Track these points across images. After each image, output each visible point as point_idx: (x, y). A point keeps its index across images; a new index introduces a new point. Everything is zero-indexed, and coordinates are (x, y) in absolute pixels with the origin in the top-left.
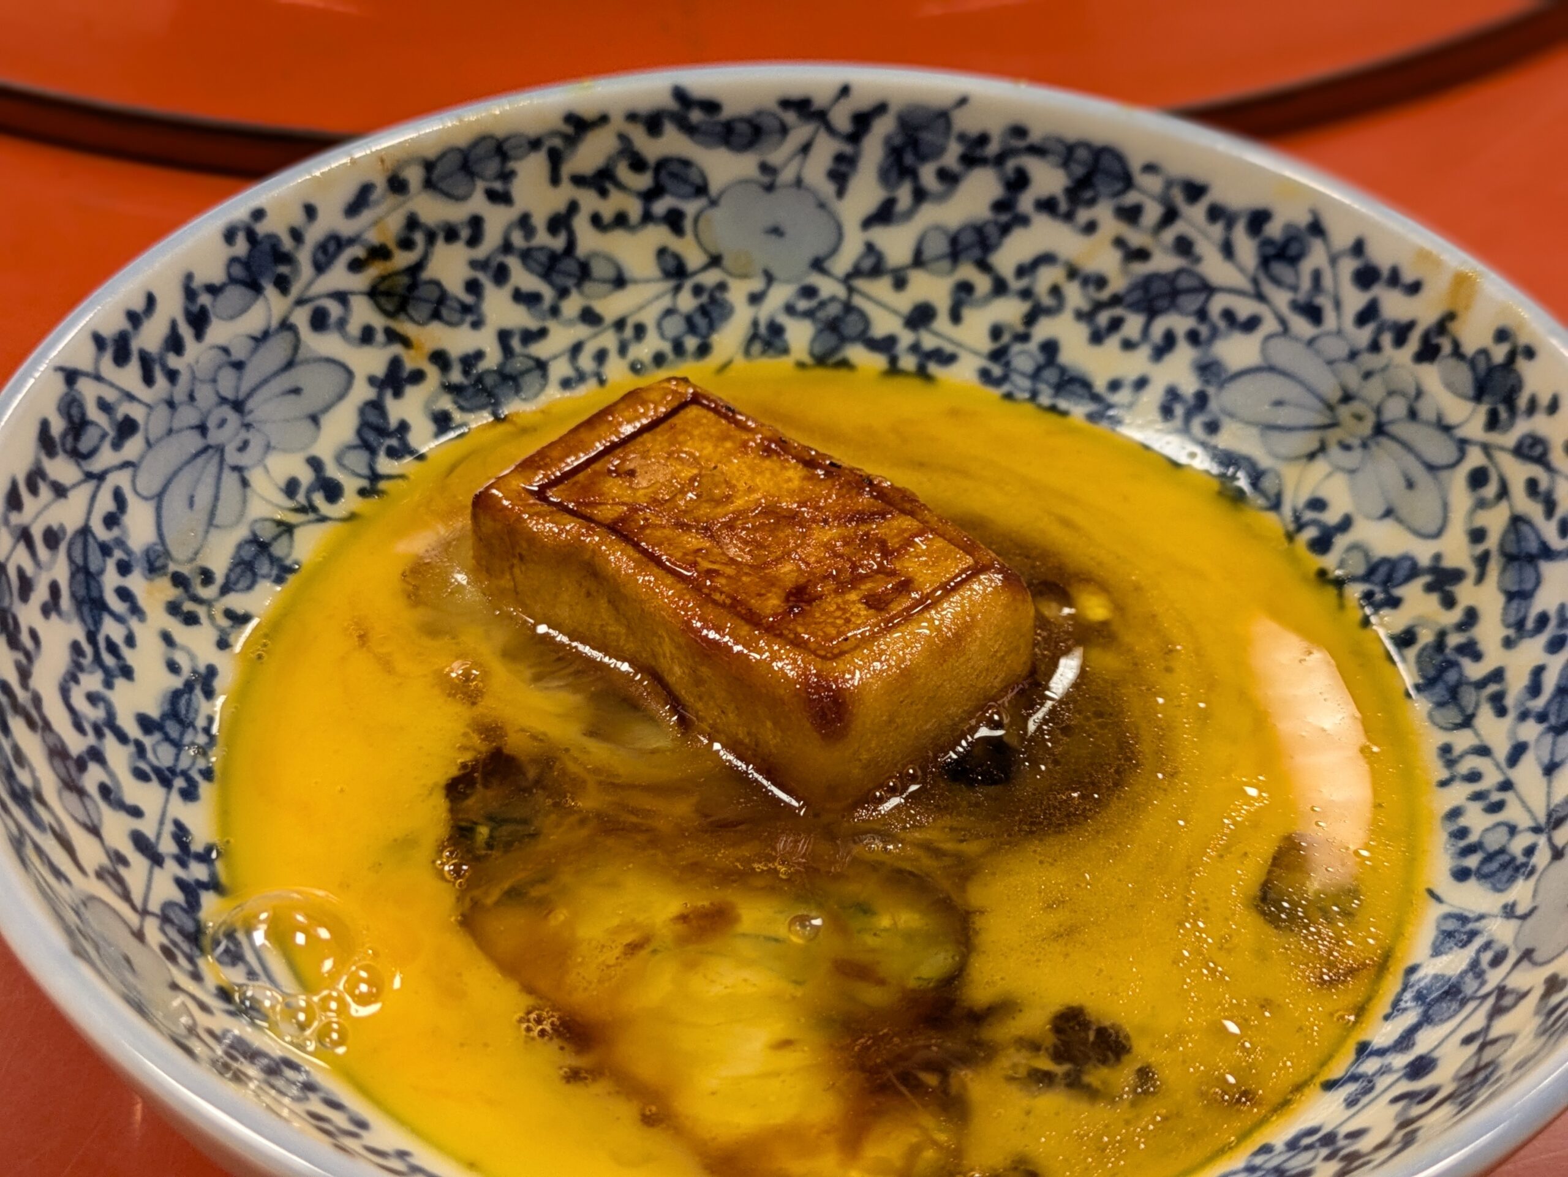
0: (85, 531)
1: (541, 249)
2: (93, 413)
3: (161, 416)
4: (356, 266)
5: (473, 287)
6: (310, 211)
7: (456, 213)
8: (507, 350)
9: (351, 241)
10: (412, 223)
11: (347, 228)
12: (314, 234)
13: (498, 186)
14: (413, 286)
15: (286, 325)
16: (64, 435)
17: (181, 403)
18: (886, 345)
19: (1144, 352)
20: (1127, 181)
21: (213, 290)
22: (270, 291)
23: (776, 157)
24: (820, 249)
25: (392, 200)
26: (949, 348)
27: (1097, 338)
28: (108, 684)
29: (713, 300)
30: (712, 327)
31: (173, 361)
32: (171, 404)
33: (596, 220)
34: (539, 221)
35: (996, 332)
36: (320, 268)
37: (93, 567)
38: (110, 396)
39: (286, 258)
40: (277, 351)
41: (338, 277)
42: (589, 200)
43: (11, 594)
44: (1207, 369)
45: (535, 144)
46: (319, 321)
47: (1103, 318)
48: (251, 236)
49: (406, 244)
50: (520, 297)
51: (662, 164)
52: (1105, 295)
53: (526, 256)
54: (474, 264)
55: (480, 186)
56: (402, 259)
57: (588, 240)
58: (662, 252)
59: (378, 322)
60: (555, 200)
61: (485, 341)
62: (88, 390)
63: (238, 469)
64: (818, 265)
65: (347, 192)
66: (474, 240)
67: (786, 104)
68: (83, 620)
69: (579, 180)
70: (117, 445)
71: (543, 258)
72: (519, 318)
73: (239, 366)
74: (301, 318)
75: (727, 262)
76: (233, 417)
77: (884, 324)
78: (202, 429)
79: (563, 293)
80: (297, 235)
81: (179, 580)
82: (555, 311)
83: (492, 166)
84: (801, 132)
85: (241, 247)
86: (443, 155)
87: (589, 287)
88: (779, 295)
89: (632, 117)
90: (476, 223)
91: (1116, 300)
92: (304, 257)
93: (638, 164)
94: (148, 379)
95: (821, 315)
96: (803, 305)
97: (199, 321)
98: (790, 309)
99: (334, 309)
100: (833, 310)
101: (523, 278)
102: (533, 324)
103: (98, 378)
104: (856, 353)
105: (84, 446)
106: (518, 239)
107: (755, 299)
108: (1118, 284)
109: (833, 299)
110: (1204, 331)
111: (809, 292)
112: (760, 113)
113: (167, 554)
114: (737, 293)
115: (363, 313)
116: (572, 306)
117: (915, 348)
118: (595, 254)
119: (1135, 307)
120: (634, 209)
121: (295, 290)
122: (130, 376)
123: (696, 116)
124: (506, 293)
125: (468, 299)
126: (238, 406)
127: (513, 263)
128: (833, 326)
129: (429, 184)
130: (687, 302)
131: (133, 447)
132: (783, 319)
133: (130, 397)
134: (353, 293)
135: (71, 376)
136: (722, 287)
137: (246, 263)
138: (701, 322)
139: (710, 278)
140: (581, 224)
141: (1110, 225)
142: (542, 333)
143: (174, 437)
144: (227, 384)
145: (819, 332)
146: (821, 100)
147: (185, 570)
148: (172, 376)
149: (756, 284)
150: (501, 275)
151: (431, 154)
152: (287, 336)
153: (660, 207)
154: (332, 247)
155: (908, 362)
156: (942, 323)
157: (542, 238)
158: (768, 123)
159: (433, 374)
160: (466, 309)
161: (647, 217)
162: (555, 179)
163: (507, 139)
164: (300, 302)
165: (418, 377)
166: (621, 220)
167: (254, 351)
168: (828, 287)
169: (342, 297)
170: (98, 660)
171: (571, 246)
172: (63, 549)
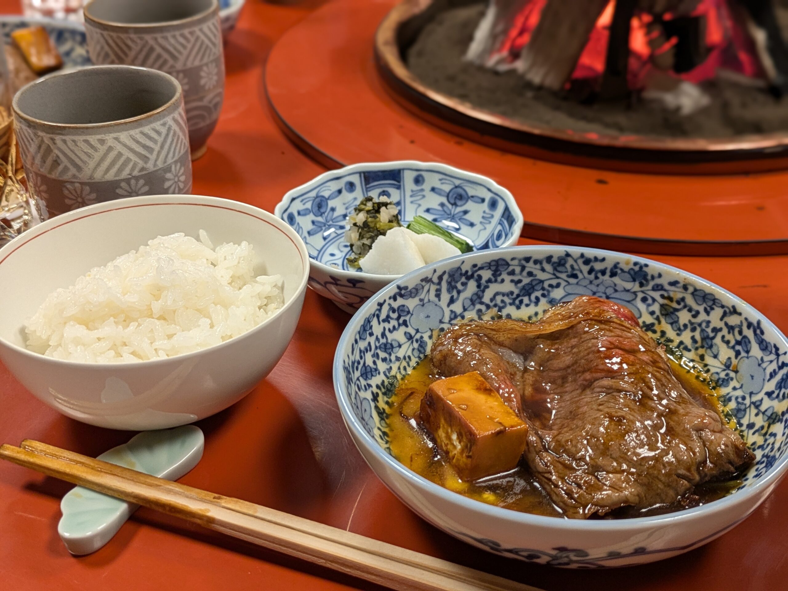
0: (541, 281)
1: (707, 332)
2: (568, 266)
3: (586, 282)
4: (662, 296)
5: (685, 326)
6: (660, 276)
7: (695, 307)
8: (678, 347)
9: (665, 290)
10: (683, 299)
11: (667, 287)
12: (658, 281)
13: (708, 309)
14: (672, 313)
15: (635, 293)
16: (555, 263)
17: (594, 284)
18: (740, 425)
21: (622, 270)
22: (637, 284)
23: (766, 359)
25: (681, 290)
28: (511, 304)
29: (727, 380)
30: (721, 385)
31: (599, 275)
32: (591, 282)
33: (723, 337)
34: (712, 326)
36: (654, 289)
37: (536, 288)
38: (576, 267)
39: (647, 281)
40: (629, 297)
41: (656, 295)
42: (725, 331)
43: (506, 270)
45: (723, 307)
46: (644, 300)
48: (641, 268)
49: (678, 303)
50: (693, 338)
51: (745, 337)
52: (769, 454)
53: (703, 331)
54: (690, 321)
55: (705, 305)
56: (675, 305)
57: (718, 340)
58: (729, 358)
59: (658, 313)
61: (677, 340)
62: (570, 261)
64: (751, 394)
65: (672, 280)
66: (694, 316)
67: (775, 346)
68: (521, 291)
69: (726, 324)
70: (569, 276)
71: (705, 334)
72: (688, 342)
73: (616, 291)
74: (640, 295)
75: (739, 374)
77: (745, 420)
79: (702, 347)
80: (653, 278)
82: (697, 349)
83: (710, 303)
84: (773, 357)
85: (637, 268)
86: (701, 290)
87: (709, 351)
88: (739, 393)
89: (746, 319)
90: (698, 313)
92: (652, 284)
93: (740, 333)
94: (589, 273)
95: (740, 405)
96: (740, 400)
97: (613, 274)
98: (737, 398)
99: (650, 301)
100: (743, 407)
101: (697, 335)
102: (690, 347)
103: (576, 261)
104: (734, 421)
105: (560, 269)
106: (704, 325)
107: (734, 389)
108: (772, 453)
109: (745, 405)
111: (744, 398)
112: (769, 343)
114: (733, 384)
115: (656, 308)
116: (701, 351)
118: (716, 345)
120: (733, 343)
121: (644, 289)
122: (585, 268)
123: (758, 332)
124: (691, 334)
125: (682, 328)
126: (608, 297)
127: (698, 330)
128: (738, 410)
129: (693, 294)
130: (723, 375)
131: (572, 280)
132: (733, 399)
133: (581, 272)
134: (657, 301)
135: (568, 255)
136: (732, 379)
137: (636, 273)
140: (720, 335)
142: (689, 350)
143: (585, 288)
144: (610, 291)
146: (781, 351)
148: (597, 278)
149: (738, 386)
150: (693, 330)
151: (698, 288)
152: (634, 296)
153: (738, 347)
154: (660, 287)
156: (752, 431)
157: (709, 330)
158: (769, 348)
159: (658, 335)
160: (679, 329)
161: (733, 347)
162: (721, 319)
163: (717, 299)
164: (643, 292)
165: (654, 332)
166: (728, 342)
167: (622, 291)
168: (747, 402)
169: (654, 300)
170: (514, 299)
171: (713, 338)
172: (531, 278)
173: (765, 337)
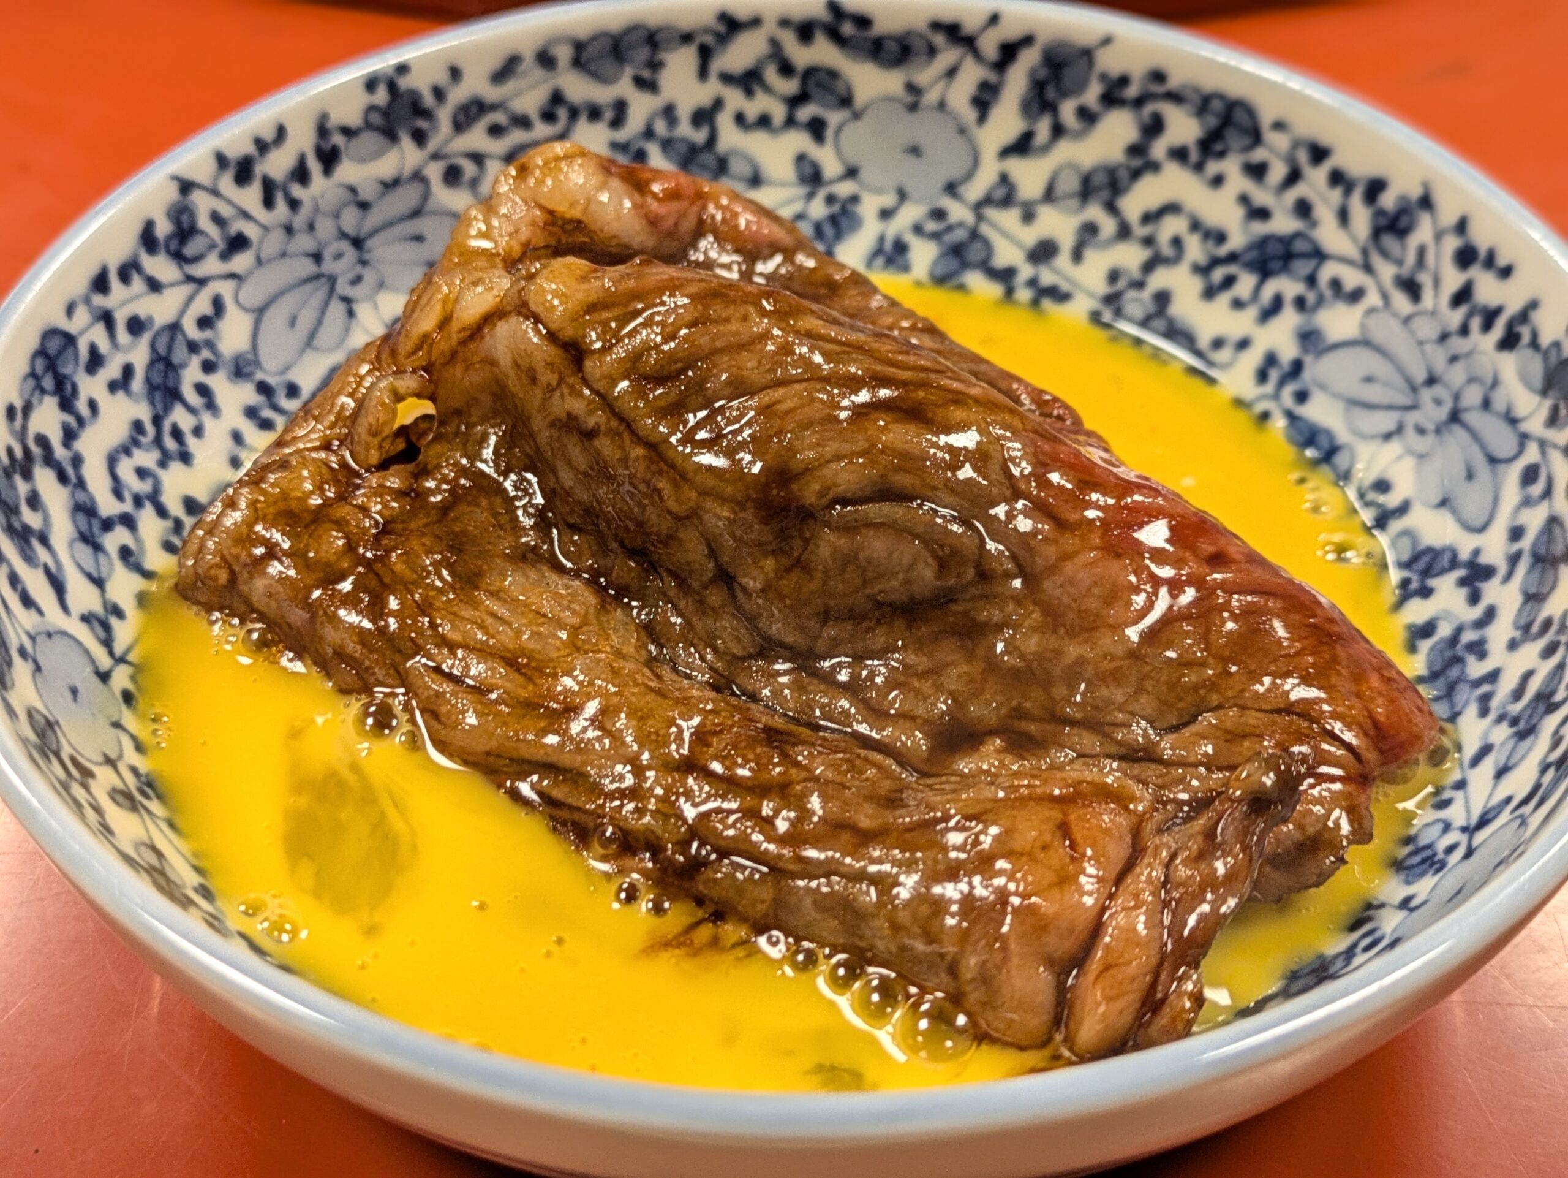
0: (174, 328)
1: (683, 140)
2: (204, 223)
3: (277, 238)
4: (495, 131)
6: (455, 73)
7: (602, 94)
9: (494, 107)
10: (557, 98)
11: (491, 93)
12: (458, 95)
13: (646, 74)
15: (418, 176)
16: (169, 239)
17: (300, 231)
18: (1005, 276)
19: (1251, 313)
20: (1255, 137)
21: (348, 132)
22: (407, 142)
23: (922, 78)
25: (539, 73)
26: (1065, 286)
27: (1209, 293)
28: (163, 464)
29: (844, 211)
30: (839, 236)
31: (297, 191)
32: (289, 230)
33: (740, 119)
34: (684, 112)
35: (1114, 276)
36: (459, 127)
37: (176, 359)
38: (225, 211)
39: (426, 114)
40: (405, 199)
41: (476, 138)
42: (734, 99)
43: (77, 364)
44: (1309, 338)
45: (687, 38)
46: (452, 176)
47: (1218, 274)
48: (392, 86)
49: (548, 117)
51: (810, 73)
52: (1223, 251)
53: (667, 145)
54: (614, 145)
55: (628, 72)
56: (543, 131)
57: (729, 137)
58: (801, 158)
62: (202, 202)
63: (347, 300)
64: (951, 189)
65: (495, 63)
66: (617, 122)
67: (936, 26)
68: (152, 403)
69: (727, 78)
70: (225, 256)
71: (683, 149)
73: (364, 206)
74: (434, 172)
75: (865, 174)
76: (350, 253)
77: (1006, 255)
78: (317, 257)
80: (439, 94)
81: (264, 388)
83: (643, 54)
84: (948, 56)
85: (381, 96)
86: (595, 38)
88: (910, 214)
89: (784, 23)
90: (620, 108)
91: (1232, 258)
92: (444, 116)
93: (786, 69)
94: (268, 202)
95: (947, 238)
96: (931, 226)
97: (329, 158)
98: (918, 229)
99: (469, 169)
100: (960, 235)
103: (215, 192)
104: (975, 280)
105: (189, 250)
106: (660, 127)
107: (886, 214)
108: (1237, 240)
109: (961, 224)
110: (1311, 297)
111: (939, 214)
112: (909, 33)
113: (257, 363)
114: (869, 207)
117: (1033, 283)
118: (734, 152)
119: (1250, 266)
120: (779, 112)
121: (433, 144)
122: (250, 197)
123: (847, 29)
126: (358, 243)
127: (653, 149)
128: (957, 251)
130: (818, 209)
131: (241, 262)
132: (910, 239)
133: (246, 215)
134: (490, 156)
135: (186, 186)
136: (855, 199)
137: (386, 112)
138: (829, 231)
139: (844, 189)
140: (725, 122)
141: (1237, 182)
143: (287, 261)
144: (350, 220)
145: (943, 256)
146: (971, 24)
147: (272, 381)
148: (294, 204)
149: (889, 200)
151: (583, 33)
152: (418, 186)
153: (805, 113)
154: (474, 109)
155: (1024, 295)
156: (1063, 260)
157: (685, 129)
158: (918, 45)
161: (790, 122)
162: (703, 73)
163: (659, 30)
164: (436, 156)
166: (764, 121)
167: (382, 196)
168: (959, 212)
169: (478, 158)
170: (158, 441)
171: (712, 140)
172: (146, 338)
173: (883, 25)
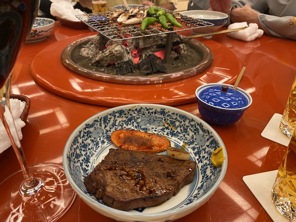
24: (203, 145)
60: (188, 125)
